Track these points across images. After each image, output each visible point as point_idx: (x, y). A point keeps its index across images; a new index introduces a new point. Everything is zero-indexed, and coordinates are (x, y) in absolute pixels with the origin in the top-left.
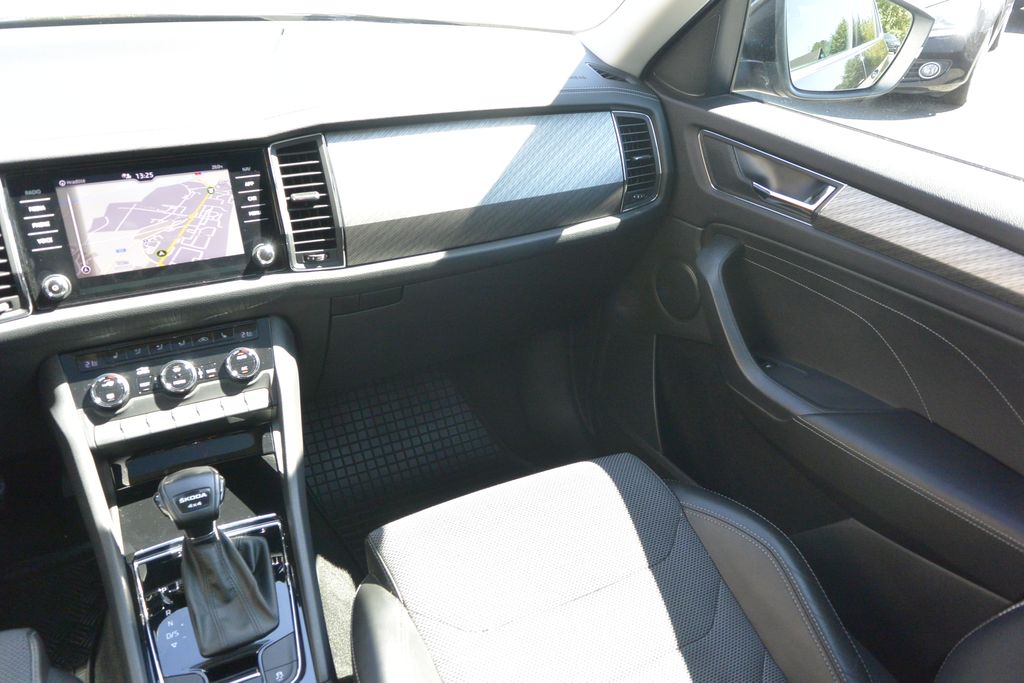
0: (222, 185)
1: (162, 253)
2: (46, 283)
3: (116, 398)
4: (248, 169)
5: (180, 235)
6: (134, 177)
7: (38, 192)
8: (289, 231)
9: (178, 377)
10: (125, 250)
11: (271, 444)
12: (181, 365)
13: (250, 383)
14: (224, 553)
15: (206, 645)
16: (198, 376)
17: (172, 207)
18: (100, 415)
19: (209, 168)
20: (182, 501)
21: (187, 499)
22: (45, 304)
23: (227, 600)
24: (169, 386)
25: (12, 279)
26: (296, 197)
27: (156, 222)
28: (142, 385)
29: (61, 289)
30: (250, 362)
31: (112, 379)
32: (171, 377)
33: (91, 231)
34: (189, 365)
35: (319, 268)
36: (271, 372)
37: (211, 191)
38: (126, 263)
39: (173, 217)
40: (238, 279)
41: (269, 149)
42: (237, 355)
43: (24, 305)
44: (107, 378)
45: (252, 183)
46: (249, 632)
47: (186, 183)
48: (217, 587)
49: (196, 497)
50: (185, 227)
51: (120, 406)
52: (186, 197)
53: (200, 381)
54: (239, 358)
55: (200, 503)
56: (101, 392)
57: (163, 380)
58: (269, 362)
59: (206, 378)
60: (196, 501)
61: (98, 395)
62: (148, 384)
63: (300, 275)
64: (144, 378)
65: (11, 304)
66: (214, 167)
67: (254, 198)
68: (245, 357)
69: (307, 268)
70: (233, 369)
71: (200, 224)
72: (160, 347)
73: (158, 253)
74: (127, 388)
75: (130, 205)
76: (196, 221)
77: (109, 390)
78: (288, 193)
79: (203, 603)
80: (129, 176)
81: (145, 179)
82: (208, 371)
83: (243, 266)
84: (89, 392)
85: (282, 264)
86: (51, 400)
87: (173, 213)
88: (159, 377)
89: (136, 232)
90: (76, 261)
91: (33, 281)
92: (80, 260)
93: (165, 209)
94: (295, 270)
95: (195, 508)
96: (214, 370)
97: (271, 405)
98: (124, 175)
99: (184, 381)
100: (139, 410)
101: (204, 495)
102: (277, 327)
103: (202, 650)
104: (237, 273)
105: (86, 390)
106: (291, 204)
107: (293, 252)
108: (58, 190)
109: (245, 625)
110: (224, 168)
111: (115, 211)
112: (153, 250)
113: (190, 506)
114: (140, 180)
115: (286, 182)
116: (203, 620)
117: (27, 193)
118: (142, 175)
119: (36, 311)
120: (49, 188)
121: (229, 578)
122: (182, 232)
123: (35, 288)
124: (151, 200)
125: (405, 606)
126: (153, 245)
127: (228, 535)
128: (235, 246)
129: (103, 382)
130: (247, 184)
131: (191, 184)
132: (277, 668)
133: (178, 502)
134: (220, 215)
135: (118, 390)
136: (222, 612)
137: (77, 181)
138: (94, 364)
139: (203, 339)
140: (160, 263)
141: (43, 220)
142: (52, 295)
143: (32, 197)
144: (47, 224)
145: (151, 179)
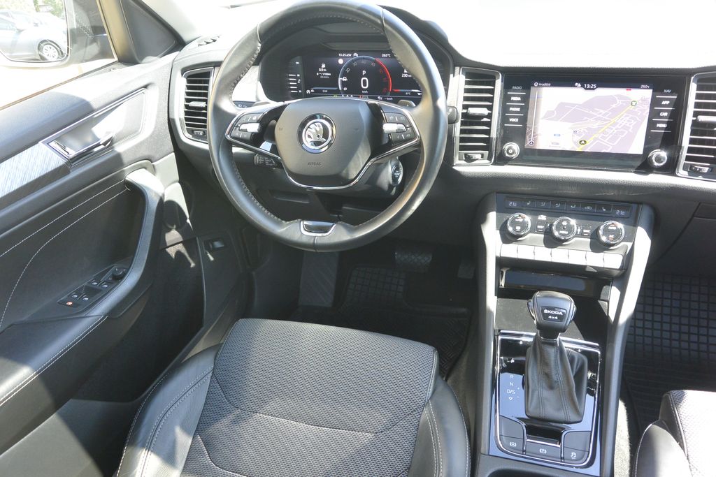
0: (644, 100)
1: (583, 142)
2: (506, 147)
3: (521, 230)
4: (669, 91)
5: (600, 132)
6: (583, 86)
7: (520, 88)
8: (686, 144)
9: (564, 229)
10: (559, 135)
11: (608, 294)
12: (568, 221)
13: (612, 248)
14: (558, 356)
15: (531, 409)
16: (577, 232)
17: (601, 111)
18: (508, 238)
19: (639, 87)
20: (546, 311)
21: (549, 312)
22: (501, 159)
23: (551, 387)
24: (556, 234)
25: (488, 141)
26: (702, 118)
27: (587, 120)
28: (539, 227)
29: (513, 153)
30: (617, 233)
31: (522, 218)
32: (559, 227)
33: (542, 119)
34: (573, 222)
35: (700, 177)
36: (629, 245)
37: (634, 103)
38: (558, 144)
39: (599, 119)
40: (631, 172)
41: (692, 78)
42: (609, 225)
43: (489, 159)
44: (520, 216)
45: (668, 102)
46: (560, 415)
47: (617, 96)
48: (548, 375)
49: (555, 312)
50: (606, 127)
51: (521, 236)
52: (614, 106)
53: (577, 235)
54: (610, 228)
55: (556, 318)
56: (514, 224)
57: (554, 228)
58: (631, 237)
59: (582, 235)
60: (555, 315)
61: (511, 225)
62: (542, 227)
63: (682, 180)
64: (541, 223)
65: (482, 156)
66: (643, 86)
67: (665, 114)
68: (615, 228)
69: (689, 175)
70: (603, 234)
71: (617, 126)
72: (558, 205)
73: (581, 141)
74: (529, 226)
75: (574, 105)
76: (615, 124)
77: (518, 223)
78: (696, 114)
79: (536, 381)
80: (580, 85)
81: (589, 89)
82: (585, 231)
83: (638, 163)
84: (506, 222)
85: (670, 168)
86: (483, 219)
87: (600, 116)
88: (551, 225)
89: (570, 125)
90: (527, 137)
91: (499, 144)
92: (530, 137)
93: (597, 111)
94: (678, 174)
95: (551, 320)
96: (588, 231)
97: (621, 268)
98: (577, 84)
99: (567, 233)
100: (532, 243)
101: (561, 313)
102: (645, 213)
103: (526, 411)
104: (632, 167)
105: (505, 220)
106: (695, 123)
107: (683, 161)
108: (532, 89)
109: (559, 410)
110: (650, 88)
111: (562, 107)
112: (578, 139)
113: (550, 317)
114: (586, 89)
115: (697, 105)
116: (533, 391)
117: (513, 87)
118: (588, 85)
119: (495, 164)
120: (527, 87)
121: (557, 374)
122: (602, 130)
123: (499, 148)
124: (589, 104)
125: (688, 459)
126: (579, 135)
127: (565, 345)
128: (637, 148)
129: (517, 218)
130: (664, 103)
131: (620, 97)
132: (574, 449)
133: (543, 311)
134: (634, 123)
135: (524, 225)
136: (546, 393)
137: (546, 84)
138: (515, 205)
139: (588, 208)
140: (579, 148)
141: (517, 106)
142: (507, 155)
143: (515, 91)
144: (518, 109)
145: (593, 89)
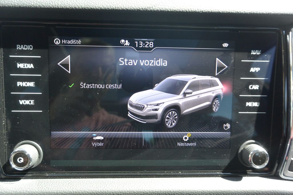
4: (258, 52)
6: (132, 44)
7: (29, 48)
29: (27, 159)
40: (217, 176)
67: (256, 87)
80: (127, 43)
81: (143, 49)
83: (225, 163)
94: (282, 176)
98: (123, 41)
104: (216, 168)
114: (138, 49)
117: (19, 47)
118: (141, 43)
120: (42, 45)
130: (253, 70)
137: (72, 41)
141: (29, 79)
142: (14, 166)
143: (22, 52)
144: (31, 84)
145: (150, 49)
